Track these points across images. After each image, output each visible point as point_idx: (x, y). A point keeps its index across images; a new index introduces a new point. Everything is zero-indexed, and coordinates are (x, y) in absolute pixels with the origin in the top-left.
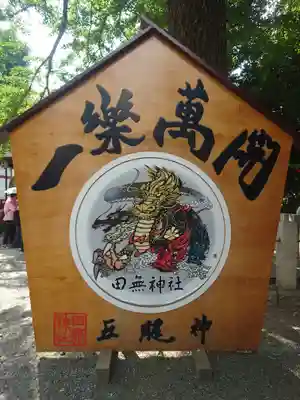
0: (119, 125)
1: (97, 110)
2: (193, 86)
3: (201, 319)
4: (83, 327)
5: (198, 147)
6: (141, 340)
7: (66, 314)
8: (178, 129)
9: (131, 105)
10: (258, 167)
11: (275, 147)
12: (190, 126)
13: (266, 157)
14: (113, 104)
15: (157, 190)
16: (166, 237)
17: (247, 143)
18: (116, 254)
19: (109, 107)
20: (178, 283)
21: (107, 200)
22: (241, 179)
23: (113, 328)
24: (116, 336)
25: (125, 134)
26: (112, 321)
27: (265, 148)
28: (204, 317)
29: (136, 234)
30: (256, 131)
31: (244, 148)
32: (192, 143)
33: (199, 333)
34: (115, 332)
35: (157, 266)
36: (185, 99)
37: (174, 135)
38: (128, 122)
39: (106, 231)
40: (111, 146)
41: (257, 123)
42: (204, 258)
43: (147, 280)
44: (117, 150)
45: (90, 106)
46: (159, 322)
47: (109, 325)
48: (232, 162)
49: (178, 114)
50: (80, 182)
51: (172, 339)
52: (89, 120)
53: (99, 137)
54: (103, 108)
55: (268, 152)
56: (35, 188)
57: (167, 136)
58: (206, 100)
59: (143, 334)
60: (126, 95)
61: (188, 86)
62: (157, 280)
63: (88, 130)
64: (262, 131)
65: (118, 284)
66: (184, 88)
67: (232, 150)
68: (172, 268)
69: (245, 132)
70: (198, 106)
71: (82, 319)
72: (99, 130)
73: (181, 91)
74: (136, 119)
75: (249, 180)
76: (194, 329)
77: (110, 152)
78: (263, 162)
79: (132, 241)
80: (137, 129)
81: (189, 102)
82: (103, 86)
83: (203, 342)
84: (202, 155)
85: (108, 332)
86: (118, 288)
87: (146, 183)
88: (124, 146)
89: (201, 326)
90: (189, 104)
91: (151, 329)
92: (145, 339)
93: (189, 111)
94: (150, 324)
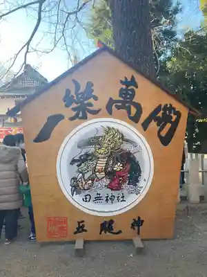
0: (86, 102)
1: (73, 93)
2: (129, 80)
3: (137, 219)
4: (65, 226)
5: (132, 115)
6: (100, 234)
7: (55, 218)
8: (120, 104)
9: (93, 91)
10: (169, 125)
11: (179, 114)
12: (127, 102)
13: (173, 120)
14: (82, 89)
15: (109, 141)
16: (115, 169)
17: (162, 112)
18: (85, 180)
19: (80, 92)
20: (123, 197)
21: (79, 147)
22: (159, 133)
23: (84, 226)
24: (86, 231)
25: (90, 108)
26: (83, 221)
27: (172, 115)
28: (139, 218)
29: (97, 167)
30: (166, 105)
31: (160, 114)
32: (129, 112)
33: (136, 228)
34: (85, 228)
35: (110, 187)
36: (124, 87)
37: (118, 108)
38: (91, 100)
39: (78, 166)
40: (81, 115)
41: (167, 100)
42: (138, 181)
43: (104, 196)
44: (85, 118)
45: (68, 91)
46: (111, 222)
48: (153, 125)
49: (120, 96)
51: (120, 232)
52: (68, 100)
53: (74, 109)
54: (76, 92)
55: (174, 117)
56: (36, 141)
57: (114, 107)
58: (137, 87)
59: (101, 231)
60: (90, 85)
61: (126, 78)
62: (110, 195)
63: (67, 106)
64: (170, 105)
65: (86, 198)
66: (124, 80)
67: (153, 116)
68: (119, 188)
69: (160, 105)
72: (74, 105)
73: (121, 82)
74: (96, 98)
75: (163, 133)
76: (133, 226)
77: (81, 118)
78: (171, 122)
79: (94, 172)
81: (127, 88)
82: (76, 80)
83: (138, 233)
84: (135, 119)
85: (81, 228)
86: (86, 201)
87: (102, 137)
88: (88, 115)
89: (138, 223)
90: (127, 89)
91: (107, 225)
92: (103, 232)
93: (127, 94)
94: (106, 223)
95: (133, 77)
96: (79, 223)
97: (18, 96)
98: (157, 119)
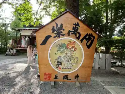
0: (60, 31)
1: (55, 28)
2: (76, 23)
3: (77, 75)
4: (50, 76)
5: (77, 37)
7: (47, 73)
8: (73, 33)
9: (63, 27)
10: (90, 41)
11: (94, 37)
12: (76, 32)
14: (59, 26)
22: (86, 44)
23: (57, 76)
24: (58, 78)
25: (61, 33)
26: (57, 75)
27: (92, 37)
28: (78, 75)
30: (90, 34)
31: (87, 37)
32: (76, 36)
36: (75, 26)
37: (72, 34)
38: (62, 31)
40: (58, 36)
41: (90, 32)
44: (59, 37)
45: (54, 27)
46: (67, 75)
48: (85, 40)
49: (73, 29)
50: (51, 43)
51: (70, 79)
52: (53, 30)
53: (55, 34)
54: (56, 27)
55: (92, 38)
56: (41, 45)
57: (70, 34)
58: (79, 26)
59: (64, 78)
60: (62, 25)
61: (75, 23)
63: (53, 32)
64: (91, 34)
66: (74, 23)
67: (85, 38)
69: (88, 34)
71: (50, 74)
72: (56, 32)
74: (64, 30)
75: (88, 44)
76: (75, 78)
77: (58, 37)
78: (91, 40)
80: (64, 32)
82: (57, 23)
83: (77, 80)
84: (78, 38)
88: (61, 36)
89: (77, 77)
90: (75, 27)
91: (66, 77)
92: (64, 79)
93: (75, 29)
94: (65, 76)
95: (78, 23)
96: (56, 75)
97: (33, 29)
98: (86, 39)
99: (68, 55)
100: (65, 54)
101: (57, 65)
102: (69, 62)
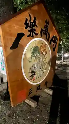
0: (33, 28)
1: (28, 22)
3: (46, 82)
5: (47, 38)
6: (37, 92)
8: (44, 32)
9: (36, 22)
12: (46, 32)
13: (56, 42)
17: (54, 38)
19: (31, 21)
24: (32, 92)
25: (35, 31)
27: (56, 40)
30: (55, 36)
31: (54, 39)
33: (46, 85)
36: (46, 24)
37: (44, 34)
38: (35, 28)
40: (31, 35)
46: (40, 85)
47: (31, 90)
51: (42, 88)
52: (26, 25)
53: (29, 31)
57: (42, 34)
63: (26, 28)
66: (46, 21)
67: (52, 40)
70: (48, 26)
72: (29, 29)
74: (37, 27)
75: (54, 47)
77: (31, 37)
83: (46, 87)
91: (38, 88)
94: (38, 86)
96: (30, 90)
99: (41, 60)
100: (38, 60)
101: (31, 76)
102: (41, 69)
